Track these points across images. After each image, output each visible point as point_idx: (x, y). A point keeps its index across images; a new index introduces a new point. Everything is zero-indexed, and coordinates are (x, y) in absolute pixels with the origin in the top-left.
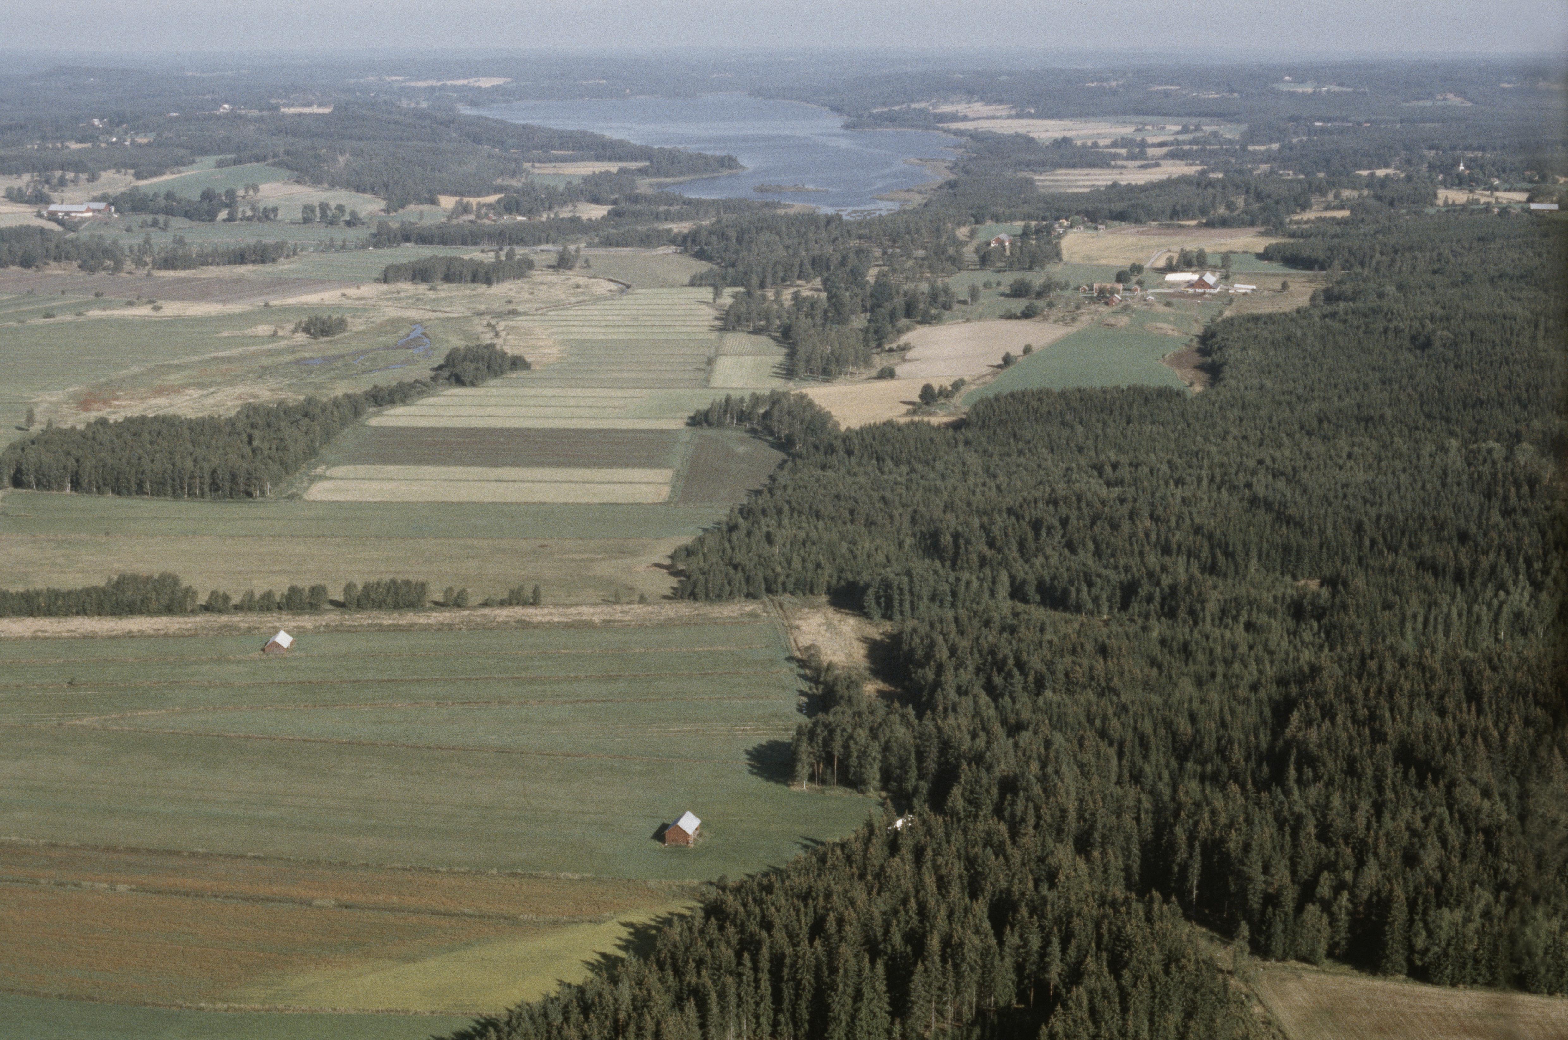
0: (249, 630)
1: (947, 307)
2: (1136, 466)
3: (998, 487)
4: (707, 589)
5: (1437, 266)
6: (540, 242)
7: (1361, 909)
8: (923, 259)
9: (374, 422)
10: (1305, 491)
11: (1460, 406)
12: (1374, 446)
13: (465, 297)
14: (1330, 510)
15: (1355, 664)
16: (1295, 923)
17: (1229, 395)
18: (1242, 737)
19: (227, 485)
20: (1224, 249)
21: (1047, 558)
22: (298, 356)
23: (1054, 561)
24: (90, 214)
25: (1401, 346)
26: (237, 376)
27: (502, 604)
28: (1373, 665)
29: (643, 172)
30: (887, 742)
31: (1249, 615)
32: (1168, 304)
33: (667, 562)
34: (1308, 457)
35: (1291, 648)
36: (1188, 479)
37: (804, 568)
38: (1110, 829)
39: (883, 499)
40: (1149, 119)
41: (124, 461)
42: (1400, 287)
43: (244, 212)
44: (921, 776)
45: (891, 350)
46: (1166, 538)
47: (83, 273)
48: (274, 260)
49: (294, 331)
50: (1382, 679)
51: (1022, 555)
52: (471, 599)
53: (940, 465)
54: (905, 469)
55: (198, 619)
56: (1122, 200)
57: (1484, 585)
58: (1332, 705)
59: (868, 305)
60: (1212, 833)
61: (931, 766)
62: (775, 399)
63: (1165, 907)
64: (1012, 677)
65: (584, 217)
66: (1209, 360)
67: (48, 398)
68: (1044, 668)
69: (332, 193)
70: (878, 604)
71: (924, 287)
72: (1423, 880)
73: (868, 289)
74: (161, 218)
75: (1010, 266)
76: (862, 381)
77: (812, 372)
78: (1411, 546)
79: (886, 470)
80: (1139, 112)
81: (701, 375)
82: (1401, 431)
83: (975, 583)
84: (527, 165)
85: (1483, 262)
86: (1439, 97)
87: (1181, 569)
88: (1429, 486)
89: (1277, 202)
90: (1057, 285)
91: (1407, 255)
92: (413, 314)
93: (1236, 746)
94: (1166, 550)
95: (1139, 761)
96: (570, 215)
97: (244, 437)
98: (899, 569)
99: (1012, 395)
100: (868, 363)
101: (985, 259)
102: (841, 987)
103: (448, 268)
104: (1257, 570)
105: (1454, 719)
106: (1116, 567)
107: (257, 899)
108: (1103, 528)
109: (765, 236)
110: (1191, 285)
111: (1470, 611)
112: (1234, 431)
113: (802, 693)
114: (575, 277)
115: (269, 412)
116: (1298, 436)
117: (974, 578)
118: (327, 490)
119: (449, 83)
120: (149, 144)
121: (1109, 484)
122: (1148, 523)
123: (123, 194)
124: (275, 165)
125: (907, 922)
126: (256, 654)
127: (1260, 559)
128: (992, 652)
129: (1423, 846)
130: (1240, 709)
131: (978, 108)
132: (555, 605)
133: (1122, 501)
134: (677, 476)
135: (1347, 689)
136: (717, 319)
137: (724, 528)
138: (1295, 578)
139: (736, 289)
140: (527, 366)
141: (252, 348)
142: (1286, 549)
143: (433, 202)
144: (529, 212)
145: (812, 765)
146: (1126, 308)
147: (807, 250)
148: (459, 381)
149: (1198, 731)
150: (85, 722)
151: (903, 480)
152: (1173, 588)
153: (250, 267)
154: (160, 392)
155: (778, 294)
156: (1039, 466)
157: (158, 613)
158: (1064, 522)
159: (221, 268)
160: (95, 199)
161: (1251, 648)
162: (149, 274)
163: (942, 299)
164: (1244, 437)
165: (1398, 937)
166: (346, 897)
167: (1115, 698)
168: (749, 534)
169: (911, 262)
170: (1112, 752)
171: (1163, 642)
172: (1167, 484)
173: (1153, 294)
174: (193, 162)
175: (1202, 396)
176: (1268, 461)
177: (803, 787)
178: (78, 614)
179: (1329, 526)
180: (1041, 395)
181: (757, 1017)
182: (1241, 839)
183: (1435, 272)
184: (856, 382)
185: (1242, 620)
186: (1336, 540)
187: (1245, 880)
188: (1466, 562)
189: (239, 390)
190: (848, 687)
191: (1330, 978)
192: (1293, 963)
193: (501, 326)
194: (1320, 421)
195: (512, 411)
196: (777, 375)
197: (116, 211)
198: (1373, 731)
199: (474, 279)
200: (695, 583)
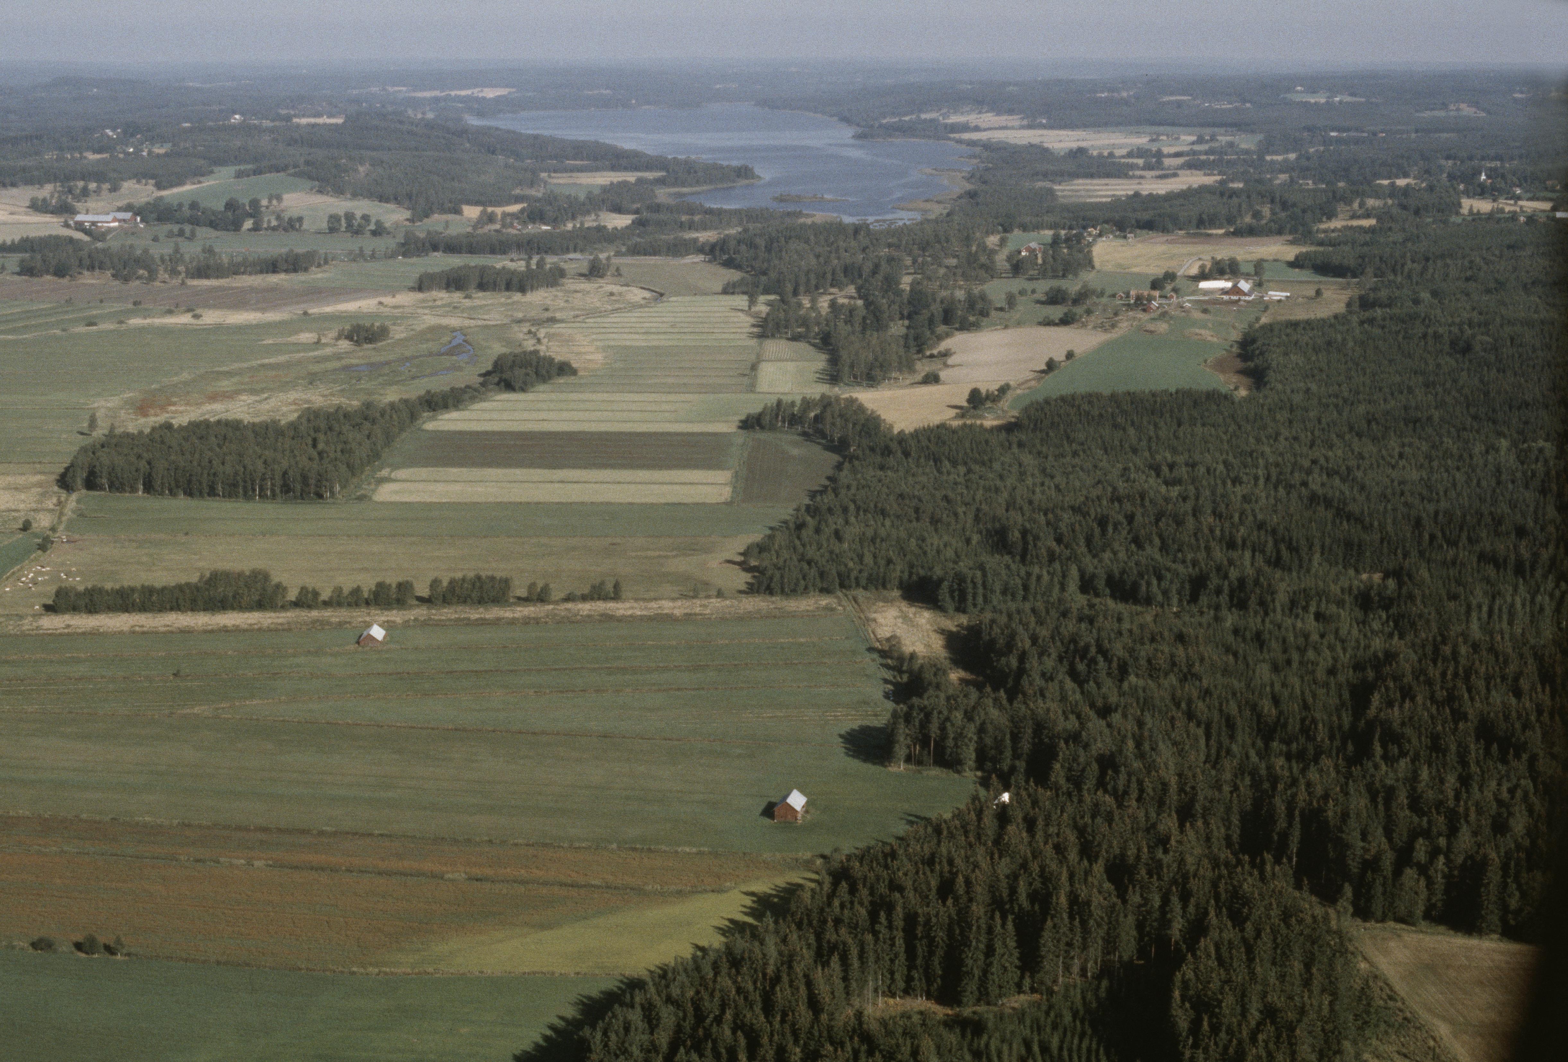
0: (340, 624)
1: (984, 313)
2: (1193, 466)
3: (1057, 488)
4: (782, 584)
5: (1469, 273)
6: (568, 251)
7: (1456, 873)
8: (956, 267)
9: (430, 426)
10: (1362, 488)
11: (1506, 408)
12: (1425, 446)
13: (503, 305)
14: (1389, 507)
15: (1429, 649)
16: (1394, 886)
17: (1276, 398)
18: (1325, 718)
19: (298, 487)
20: (1256, 257)
21: (1115, 553)
22: (344, 362)
23: (1122, 555)
24: (116, 224)
25: (1441, 351)
26: (287, 382)
27: (584, 598)
28: (1447, 650)
29: (661, 182)
30: (983, 723)
31: (1318, 606)
32: (1205, 311)
33: (740, 559)
34: (1361, 457)
35: (1362, 637)
36: (1245, 478)
37: (875, 563)
38: (1211, 801)
39: (946, 498)
40: (1161, 129)
41: (195, 463)
42: (1434, 294)
43: (269, 222)
44: (1016, 756)
45: (932, 356)
46: (1230, 533)
47: (117, 282)
48: (306, 270)
49: (338, 338)
50: (1457, 662)
51: (1090, 551)
52: (553, 594)
53: (997, 466)
54: (962, 469)
55: (289, 614)
56: (1145, 210)
57: (1545, 577)
58: (1410, 688)
59: (905, 313)
60: (1311, 803)
61: (1026, 746)
62: (826, 403)
63: (1277, 868)
64: (1096, 663)
65: (610, 226)
66: (1251, 364)
67: (103, 403)
68: (1127, 655)
69: (355, 203)
70: (953, 598)
71: (960, 294)
72: (1513, 846)
73: (906, 296)
74: (188, 228)
75: (1043, 274)
76: (906, 386)
77: (855, 377)
78: (1470, 539)
79: (944, 470)
80: (1153, 123)
81: (746, 380)
82: (1449, 432)
83: (1046, 578)
84: (544, 175)
85: (1515, 269)
86: (1452, 107)
87: (1247, 563)
88: (1484, 483)
89: (1304, 211)
90: (1094, 292)
91: (1439, 263)
92: (454, 322)
93: (1320, 726)
94: (1231, 545)
95: (1226, 741)
96: (595, 224)
97: (310, 442)
98: (971, 564)
99: (1063, 399)
100: (911, 369)
101: (1017, 267)
102: (974, 943)
103: (482, 278)
104: (1320, 564)
105: (1531, 699)
106: (1184, 562)
107: (389, 874)
108: (1168, 525)
109: (794, 245)
110: (1224, 292)
111: (1533, 602)
112: (1285, 432)
113: (886, 681)
114: (609, 286)
115: (328, 416)
116: (1347, 437)
117: (1045, 573)
118: (396, 492)
119: (453, 93)
120: (166, 155)
121: (1166, 483)
122: (1211, 520)
123: (148, 203)
124: (295, 175)
125: (1031, 884)
126: (352, 647)
127: (1322, 554)
128: (1074, 640)
129: (1510, 814)
130: (1321, 692)
131: (988, 119)
132: (636, 600)
133: (1185, 499)
134: (736, 475)
135: (1423, 672)
136: (754, 326)
137: (792, 526)
138: (1357, 571)
139: (772, 297)
140: (574, 372)
141: (298, 356)
142: (1348, 544)
143: (458, 211)
144: (555, 221)
145: (909, 747)
146: (1164, 315)
147: (839, 258)
148: (509, 386)
149: (1281, 713)
150: (196, 710)
151: (961, 480)
152: (1242, 581)
153: (283, 276)
154: (213, 398)
155: (813, 301)
156: (1095, 467)
157: (250, 608)
158: (1130, 518)
159: (253, 277)
160: (119, 209)
161: (1322, 636)
162: (183, 283)
163: (979, 306)
164: (1296, 439)
165: (1493, 898)
166: (476, 871)
167: (1198, 683)
168: (818, 531)
169: (942, 271)
170: (1200, 732)
171: (1236, 632)
172: (1224, 483)
173: (1189, 301)
174: (212, 172)
175: (1248, 400)
176: (1322, 461)
177: (900, 768)
178: (172, 609)
179: (1389, 521)
180: (1091, 398)
181: (892, 973)
182: (1339, 809)
183: (1468, 279)
184: (901, 387)
185: (1312, 609)
186: (1396, 535)
187: (1343, 846)
188: (1526, 554)
189: (293, 395)
190: (935, 675)
191: (1428, 938)
192: (1392, 924)
193: (542, 333)
194: (1369, 422)
195: (565, 415)
196: (820, 380)
197: (142, 221)
198: (1453, 712)
199: (508, 288)
200: (771, 579)
